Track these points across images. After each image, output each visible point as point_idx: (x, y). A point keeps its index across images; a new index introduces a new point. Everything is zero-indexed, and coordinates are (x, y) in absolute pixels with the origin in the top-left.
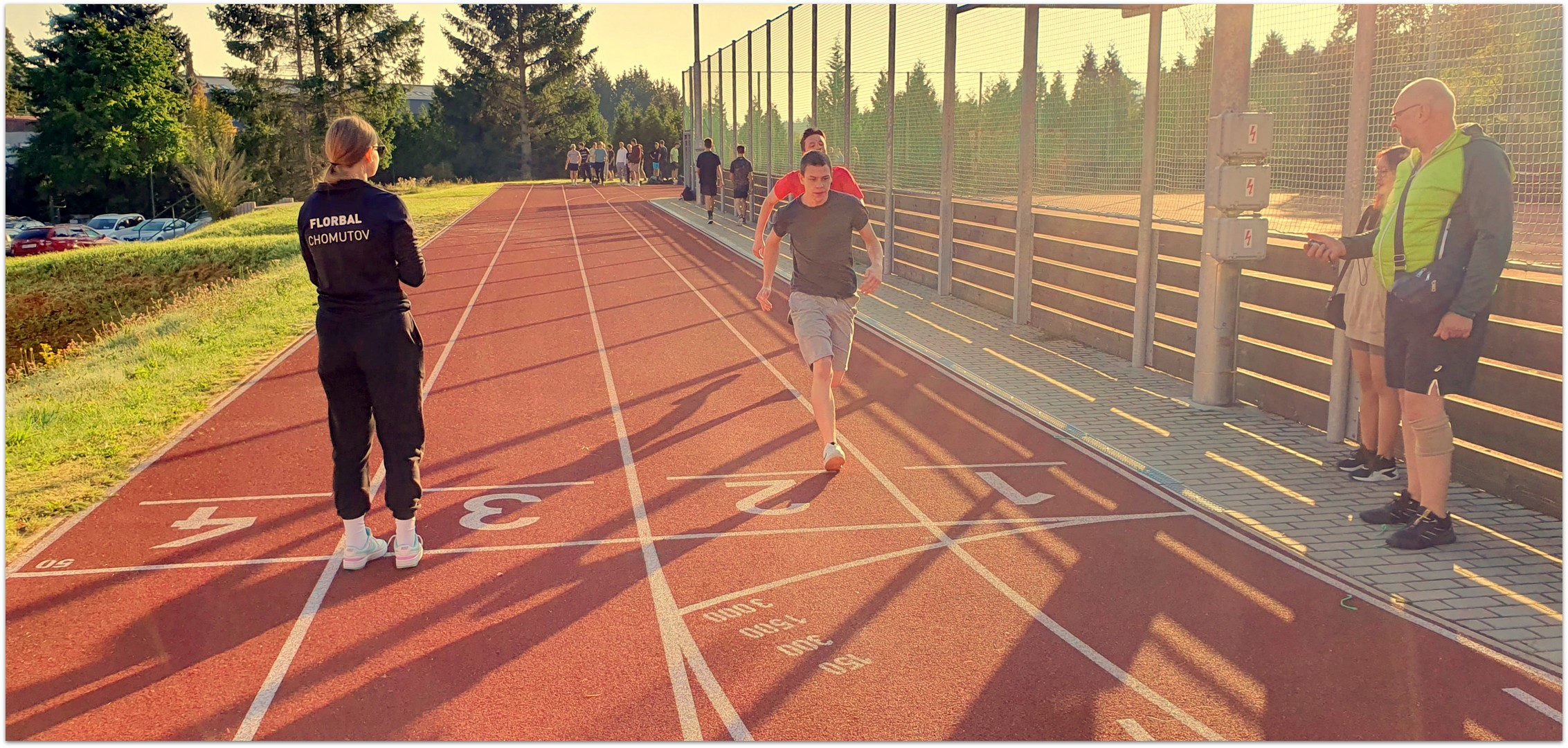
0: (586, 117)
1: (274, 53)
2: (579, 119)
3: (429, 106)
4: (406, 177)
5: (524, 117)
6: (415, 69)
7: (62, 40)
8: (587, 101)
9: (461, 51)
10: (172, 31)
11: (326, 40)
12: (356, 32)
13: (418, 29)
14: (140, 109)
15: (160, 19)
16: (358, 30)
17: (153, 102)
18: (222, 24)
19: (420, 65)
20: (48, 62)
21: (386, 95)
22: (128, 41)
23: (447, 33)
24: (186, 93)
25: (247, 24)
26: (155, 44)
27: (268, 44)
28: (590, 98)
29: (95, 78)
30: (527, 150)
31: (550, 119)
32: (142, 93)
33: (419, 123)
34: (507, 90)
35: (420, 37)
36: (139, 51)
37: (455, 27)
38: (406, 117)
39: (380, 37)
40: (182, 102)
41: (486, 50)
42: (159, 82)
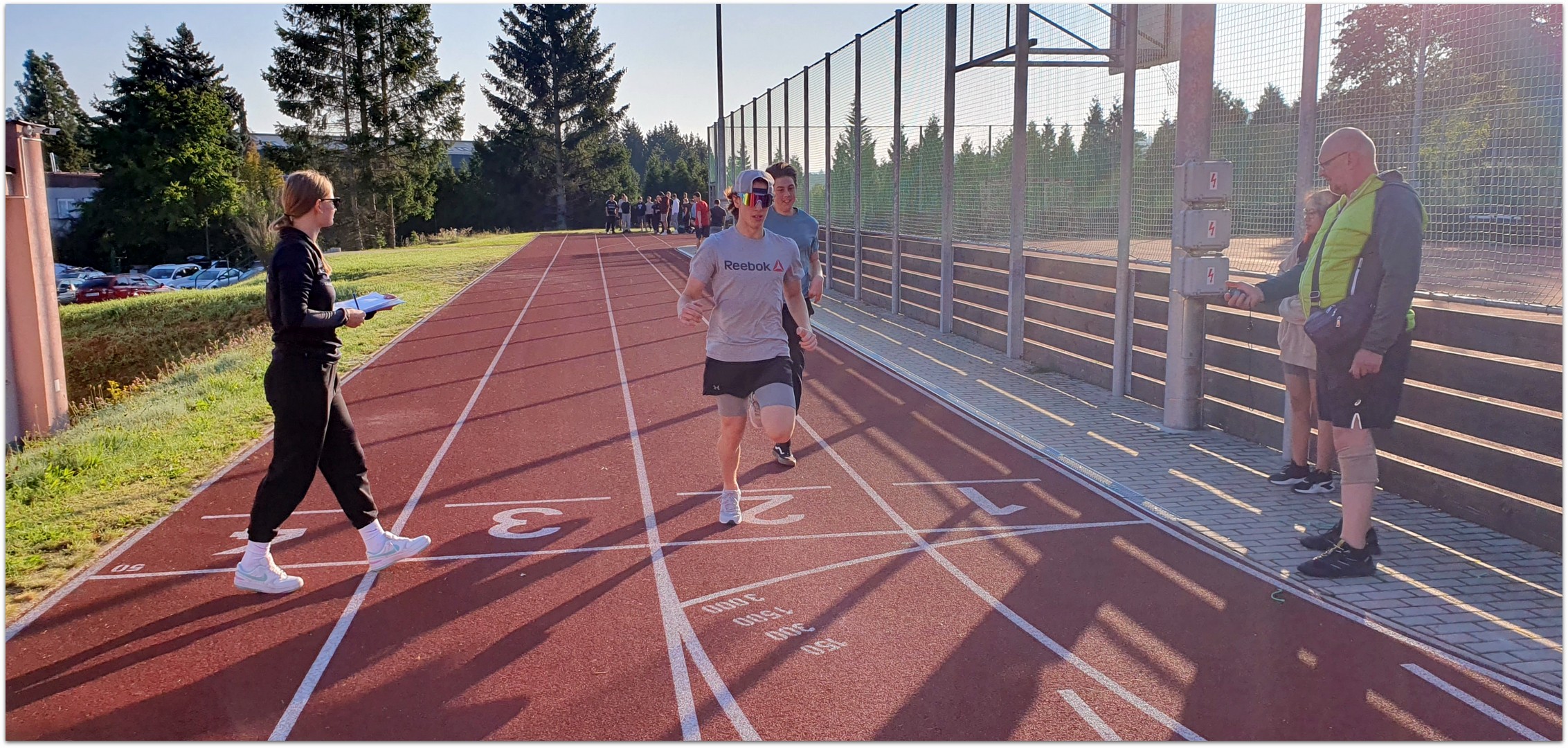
0: (618, 170)
1: (323, 112)
2: (611, 172)
3: (469, 161)
4: (448, 228)
5: (559, 171)
6: (456, 126)
7: (123, 100)
8: (618, 155)
9: (499, 108)
10: (228, 91)
11: (372, 99)
12: (400, 91)
13: (458, 88)
14: (196, 165)
15: (216, 81)
16: (402, 90)
17: (209, 158)
18: (275, 85)
19: (461, 122)
20: (111, 122)
21: (428, 150)
22: (186, 102)
23: (486, 92)
24: (241, 149)
25: (298, 85)
26: (211, 105)
27: (318, 103)
28: (622, 152)
29: (156, 136)
30: (562, 201)
31: (584, 172)
32: (199, 150)
33: (460, 177)
34: (543, 145)
35: (461, 95)
36: (196, 110)
37: (494, 86)
38: (447, 171)
39: (423, 96)
40: (236, 158)
41: (524, 107)
42: (215, 140)
